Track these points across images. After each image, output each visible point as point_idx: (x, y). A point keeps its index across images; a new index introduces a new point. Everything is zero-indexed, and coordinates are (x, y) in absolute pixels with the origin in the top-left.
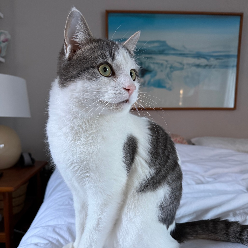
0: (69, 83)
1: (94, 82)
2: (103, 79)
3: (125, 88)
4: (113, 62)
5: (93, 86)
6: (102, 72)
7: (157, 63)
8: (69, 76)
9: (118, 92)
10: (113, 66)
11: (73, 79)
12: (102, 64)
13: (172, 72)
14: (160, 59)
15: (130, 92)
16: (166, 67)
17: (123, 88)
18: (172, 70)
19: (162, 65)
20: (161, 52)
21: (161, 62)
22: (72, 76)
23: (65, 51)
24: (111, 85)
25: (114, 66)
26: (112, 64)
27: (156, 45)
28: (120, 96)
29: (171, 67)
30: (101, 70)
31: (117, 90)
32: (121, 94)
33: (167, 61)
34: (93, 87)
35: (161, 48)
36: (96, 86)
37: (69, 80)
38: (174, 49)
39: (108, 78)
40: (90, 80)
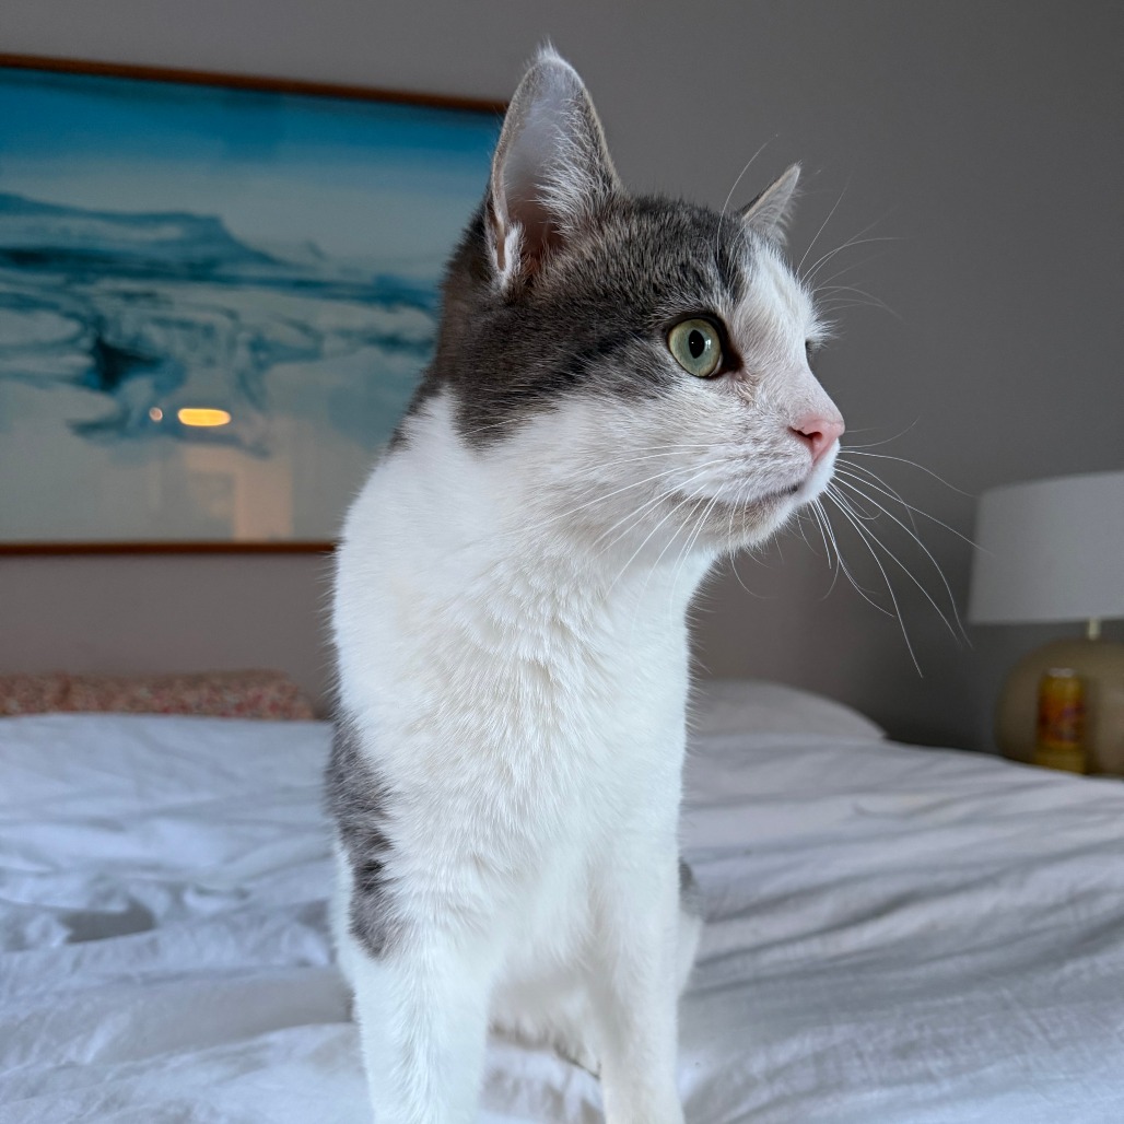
0: (517, 414)
1: (648, 402)
2: (694, 390)
3: (797, 429)
4: (734, 308)
5: (642, 424)
6: (684, 356)
7: (185, 325)
8: (522, 382)
9: (762, 448)
10: (731, 327)
11: (541, 394)
12: (684, 318)
13: (261, 366)
14: (196, 301)
15: (819, 445)
16: (232, 344)
17: (785, 429)
18: (263, 356)
19: (209, 331)
20: (201, 272)
21: (202, 317)
22: (534, 382)
23: (494, 255)
24: (728, 417)
25: (736, 326)
26: (731, 317)
27: (171, 232)
28: (769, 464)
29: (257, 345)
30: (679, 348)
31: (757, 441)
32: (776, 456)
33: (232, 315)
34: (642, 430)
35: (200, 252)
36: (661, 423)
37: (521, 402)
38: (263, 258)
39: (711, 384)
40: (629, 395)
